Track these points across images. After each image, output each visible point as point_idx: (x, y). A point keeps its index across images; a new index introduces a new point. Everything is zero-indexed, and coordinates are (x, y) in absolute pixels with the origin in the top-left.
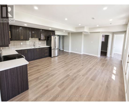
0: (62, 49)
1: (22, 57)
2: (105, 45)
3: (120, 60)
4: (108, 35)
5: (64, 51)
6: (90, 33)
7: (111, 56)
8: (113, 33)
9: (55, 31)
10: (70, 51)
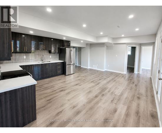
0: (78, 64)
1: (29, 75)
2: (131, 59)
3: (150, 77)
4: (135, 47)
5: (81, 67)
6: (114, 44)
7: (139, 73)
8: (141, 45)
9: (70, 41)
10: (89, 68)
